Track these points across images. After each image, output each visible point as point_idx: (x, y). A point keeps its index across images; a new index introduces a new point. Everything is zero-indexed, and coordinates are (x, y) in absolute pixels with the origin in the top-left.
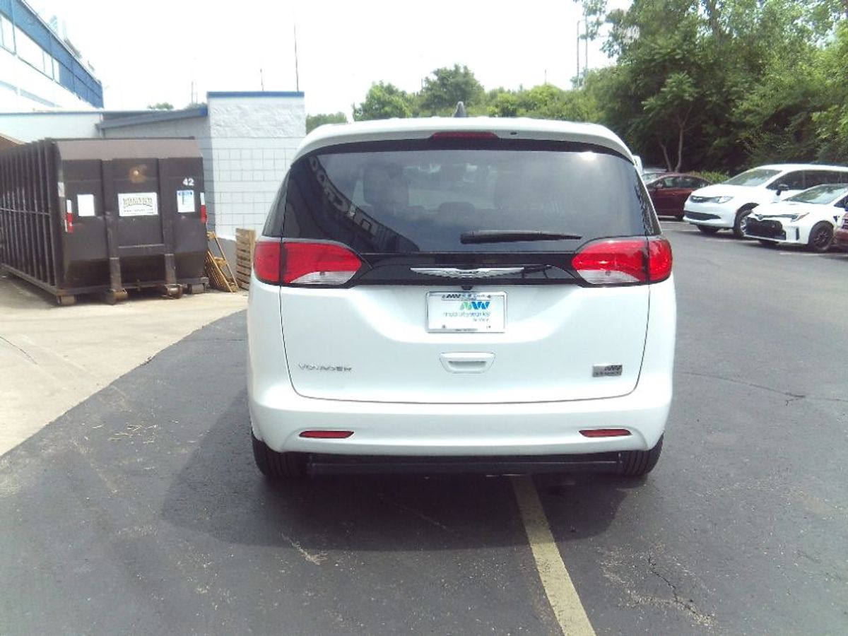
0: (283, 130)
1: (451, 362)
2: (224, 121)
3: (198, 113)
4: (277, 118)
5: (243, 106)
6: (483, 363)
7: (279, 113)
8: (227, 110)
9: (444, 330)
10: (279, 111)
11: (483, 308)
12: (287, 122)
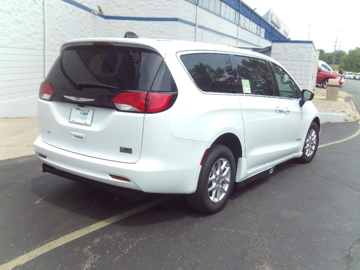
0: (301, 57)
1: (74, 136)
2: (277, 53)
3: (267, 49)
4: (299, 52)
5: (286, 46)
6: (81, 138)
7: (301, 50)
8: (279, 48)
9: (73, 122)
10: (301, 49)
11: (86, 115)
12: (303, 54)
